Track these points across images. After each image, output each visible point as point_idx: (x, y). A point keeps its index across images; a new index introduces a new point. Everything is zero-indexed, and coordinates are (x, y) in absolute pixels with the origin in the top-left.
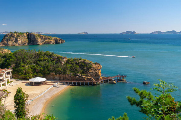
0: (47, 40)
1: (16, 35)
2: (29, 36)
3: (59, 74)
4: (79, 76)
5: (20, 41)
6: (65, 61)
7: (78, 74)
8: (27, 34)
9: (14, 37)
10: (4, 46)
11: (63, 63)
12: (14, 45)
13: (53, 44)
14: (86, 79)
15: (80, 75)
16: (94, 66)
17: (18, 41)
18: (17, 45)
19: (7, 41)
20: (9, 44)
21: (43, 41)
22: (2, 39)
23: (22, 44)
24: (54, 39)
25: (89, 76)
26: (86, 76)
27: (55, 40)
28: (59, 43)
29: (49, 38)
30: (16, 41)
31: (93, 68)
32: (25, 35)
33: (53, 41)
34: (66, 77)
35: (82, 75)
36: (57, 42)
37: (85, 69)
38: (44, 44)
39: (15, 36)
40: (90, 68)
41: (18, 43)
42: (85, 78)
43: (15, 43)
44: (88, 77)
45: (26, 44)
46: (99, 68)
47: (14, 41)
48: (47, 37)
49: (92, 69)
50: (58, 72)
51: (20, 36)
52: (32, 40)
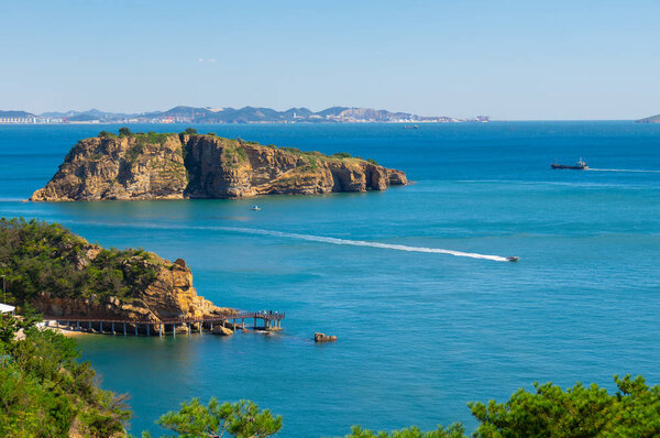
0: (287, 175)
1: (124, 144)
2: (196, 153)
3: (62, 297)
4: (113, 304)
5: (142, 180)
6: (92, 258)
7: (112, 299)
8: (187, 138)
9: (115, 154)
10: (65, 198)
11: (83, 262)
12: (114, 198)
13: (321, 192)
14: (132, 315)
15: (117, 302)
16: (165, 275)
17: (136, 177)
18: (127, 196)
19: (81, 173)
20: (89, 189)
21: (266, 176)
22: (60, 167)
23: (154, 190)
24: (331, 166)
25: (144, 307)
26: (135, 304)
27: (335, 174)
28: (354, 190)
29: (299, 163)
30: (126, 175)
31: (162, 282)
32: (174, 144)
33: (323, 178)
34: (79, 308)
35: (121, 303)
36: (343, 184)
37: (136, 285)
38: (273, 193)
39: (119, 150)
40: (152, 280)
41: (133, 186)
42: (130, 311)
43: (118, 187)
44: (141, 310)
45: (171, 192)
46: (179, 282)
47: (113, 176)
48: (291, 157)
49: (157, 283)
50: (58, 291)
51: (147, 152)
52: (204, 173)
